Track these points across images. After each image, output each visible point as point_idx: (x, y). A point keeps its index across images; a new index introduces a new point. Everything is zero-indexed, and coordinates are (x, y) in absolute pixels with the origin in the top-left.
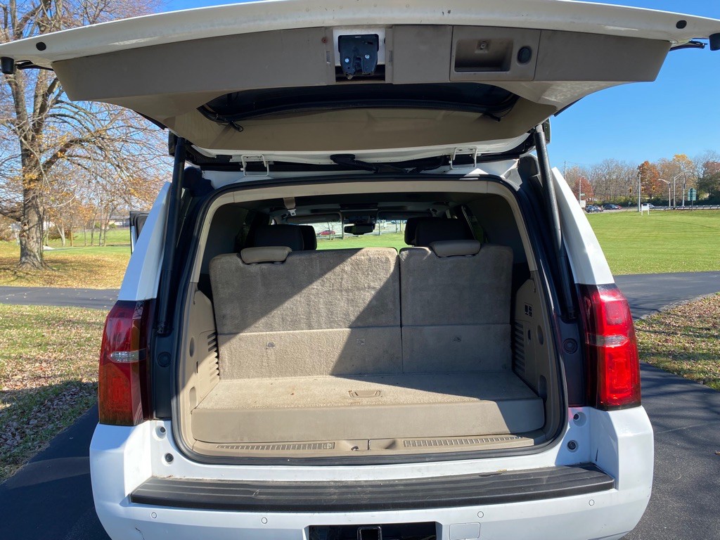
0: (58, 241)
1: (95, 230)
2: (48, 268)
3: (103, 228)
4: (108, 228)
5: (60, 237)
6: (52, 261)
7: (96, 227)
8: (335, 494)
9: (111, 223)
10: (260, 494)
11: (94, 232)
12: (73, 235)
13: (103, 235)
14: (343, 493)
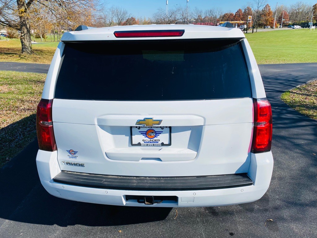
0: (39, 39)
1: (55, 34)
2: (34, 54)
3: (59, 33)
4: (61, 33)
5: (40, 37)
6: (36, 50)
7: (56, 32)
8: (135, 183)
9: (62, 31)
10: (105, 181)
11: (55, 35)
12: (46, 36)
13: (59, 37)
14: (139, 183)
